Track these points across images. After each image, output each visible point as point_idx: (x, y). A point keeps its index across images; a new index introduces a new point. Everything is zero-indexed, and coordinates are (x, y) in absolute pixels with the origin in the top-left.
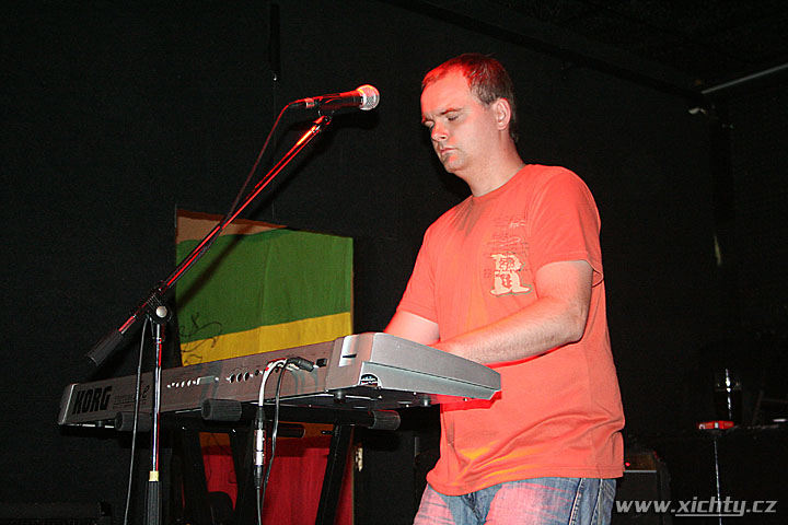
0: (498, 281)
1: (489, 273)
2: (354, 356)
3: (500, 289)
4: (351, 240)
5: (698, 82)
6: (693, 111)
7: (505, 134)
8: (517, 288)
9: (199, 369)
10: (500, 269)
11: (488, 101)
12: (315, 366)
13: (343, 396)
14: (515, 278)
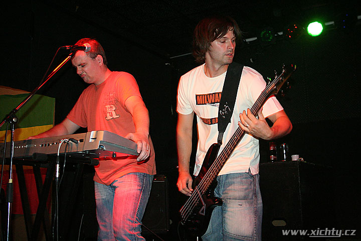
0: (108, 115)
1: (105, 113)
2: (96, 138)
3: (109, 117)
4: (54, 99)
5: (168, 55)
6: (166, 64)
7: (102, 67)
8: (115, 116)
9: (25, 142)
10: (109, 110)
11: (94, 58)
12: (79, 142)
13: (89, 153)
14: (114, 113)
